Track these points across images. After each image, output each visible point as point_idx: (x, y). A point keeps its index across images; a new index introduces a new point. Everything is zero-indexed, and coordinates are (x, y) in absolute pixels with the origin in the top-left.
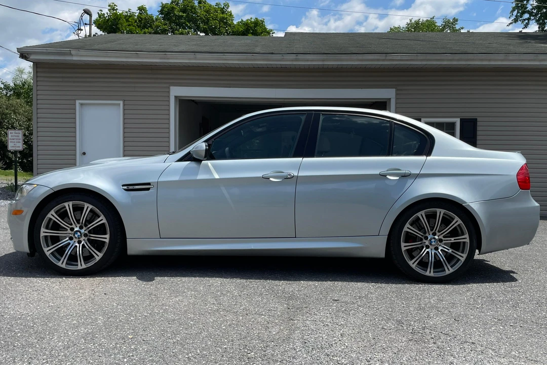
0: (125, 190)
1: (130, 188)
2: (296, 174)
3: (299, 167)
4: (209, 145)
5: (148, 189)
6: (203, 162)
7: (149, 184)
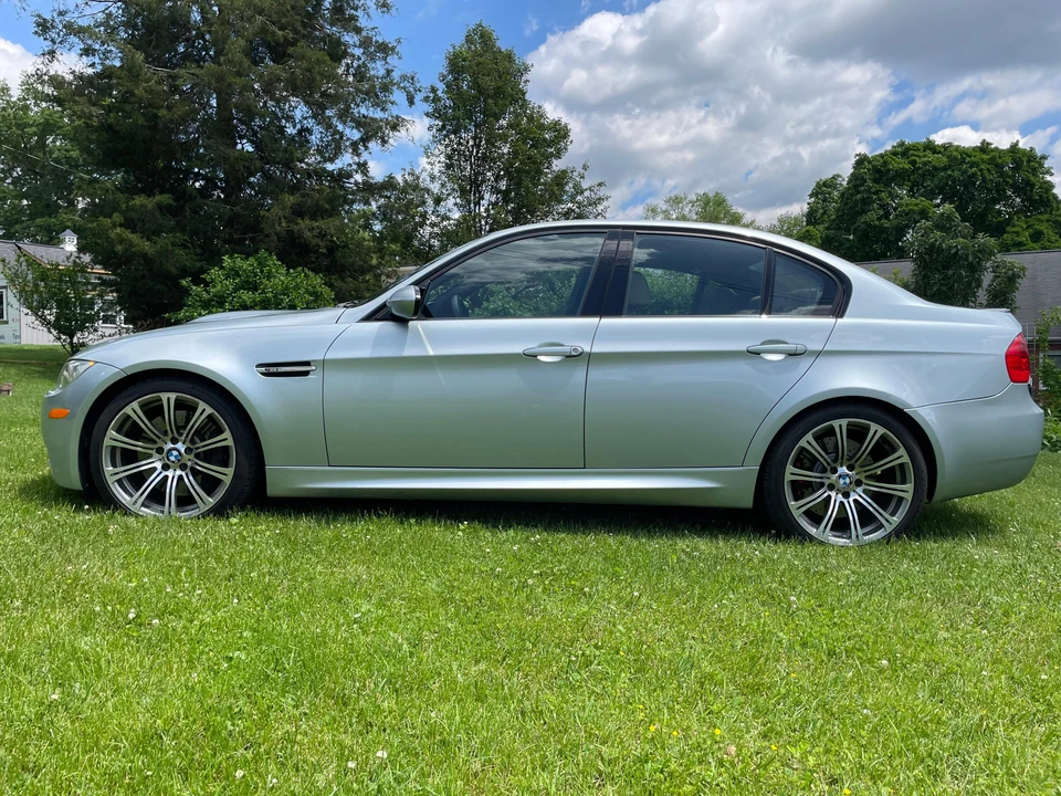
0: (263, 374)
1: (271, 370)
2: (587, 349)
3: (594, 335)
4: (422, 292)
5: (306, 373)
6: (410, 323)
7: (307, 363)
